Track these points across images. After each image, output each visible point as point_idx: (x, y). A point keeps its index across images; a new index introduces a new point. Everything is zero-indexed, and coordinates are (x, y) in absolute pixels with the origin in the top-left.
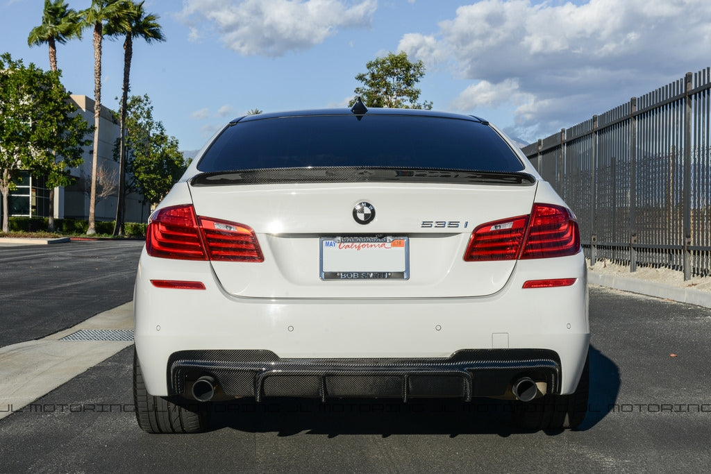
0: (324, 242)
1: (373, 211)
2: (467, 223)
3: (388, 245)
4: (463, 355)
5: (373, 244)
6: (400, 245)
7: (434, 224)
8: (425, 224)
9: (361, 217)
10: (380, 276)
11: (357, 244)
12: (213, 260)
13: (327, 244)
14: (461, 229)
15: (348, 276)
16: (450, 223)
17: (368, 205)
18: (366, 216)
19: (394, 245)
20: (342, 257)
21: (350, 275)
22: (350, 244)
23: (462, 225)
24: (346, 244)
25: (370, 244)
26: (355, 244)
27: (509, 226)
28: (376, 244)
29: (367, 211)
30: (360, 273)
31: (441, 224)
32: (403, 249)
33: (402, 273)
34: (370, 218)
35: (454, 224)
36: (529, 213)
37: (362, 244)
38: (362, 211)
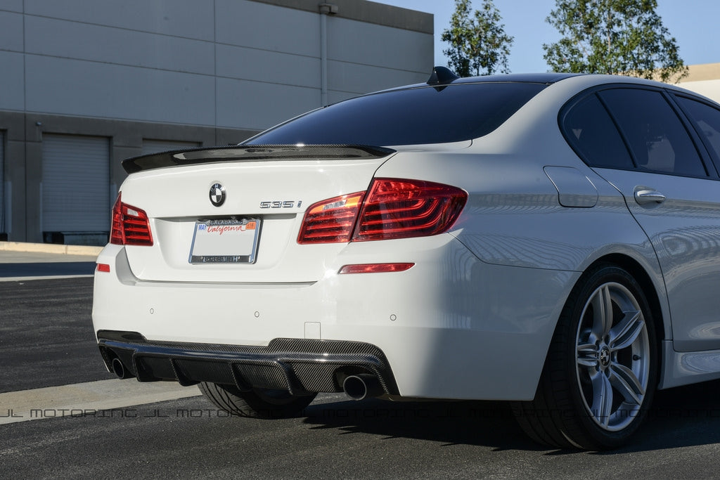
0: (197, 225)
1: (224, 194)
2: (300, 202)
3: (244, 227)
4: (277, 344)
5: (232, 226)
6: (252, 228)
7: (272, 205)
8: (265, 205)
9: (215, 199)
10: (229, 259)
11: (222, 227)
12: (127, 244)
13: (200, 228)
14: (295, 210)
15: (209, 259)
16: (285, 203)
17: (220, 186)
18: (218, 197)
19: (247, 228)
20: (209, 241)
22: (216, 227)
23: (296, 204)
24: (214, 227)
26: (220, 227)
28: (235, 226)
31: (277, 204)
32: (252, 232)
33: (248, 257)
34: (220, 202)
35: (288, 204)
36: (367, 188)
37: (225, 227)
38: (215, 193)
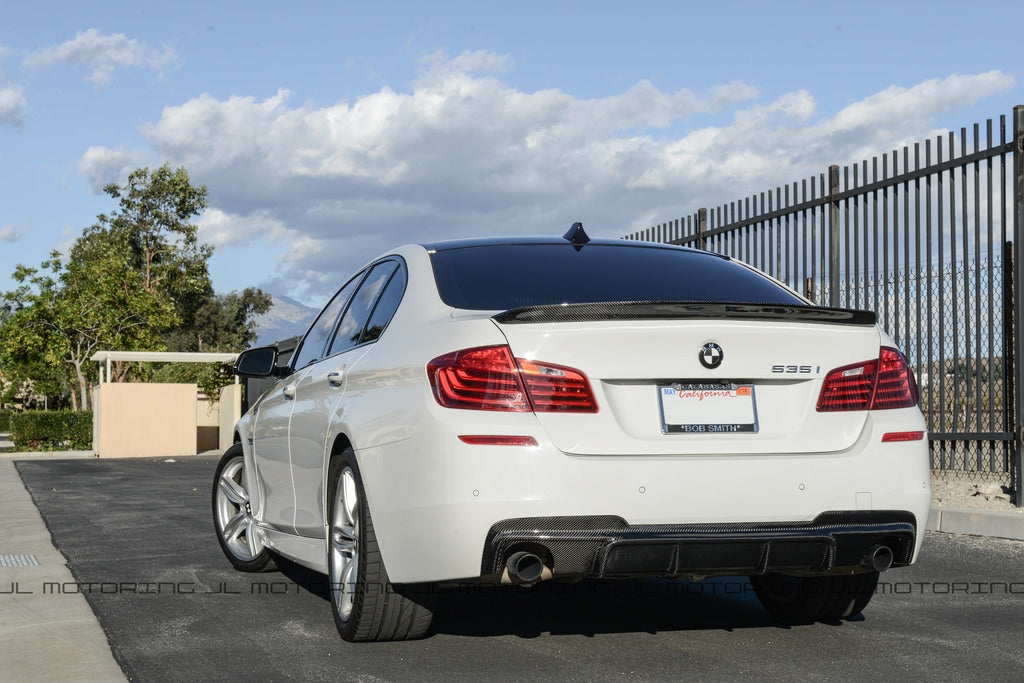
0: (663, 389)
1: (721, 353)
2: (818, 368)
3: (733, 393)
4: (826, 518)
5: (716, 392)
6: (746, 392)
7: (786, 369)
8: (776, 369)
9: (709, 359)
11: (700, 392)
12: (538, 411)
13: (666, 392)
14: (812, 374)
15: (693, 429)
16: (802, 368)
17: (716, 346)
18: (714, 358)
19: (738, 394)
20: (685, 407)
21: (695, 428)
22: (691, 392)
23: (814, 370)
24: (687, 392)
25: (713, 392)
26: (697, 392)
27: (859, 372)
28: (720, 392)
29: (715, 353)
30: (706, 426)
31: (794, 369)
32: (750, 397)
33: (752, 426)
34: (717, 362)
35: (806, 369)
36: (877, 357)
37: (705, 392)
38: (709, 353)
